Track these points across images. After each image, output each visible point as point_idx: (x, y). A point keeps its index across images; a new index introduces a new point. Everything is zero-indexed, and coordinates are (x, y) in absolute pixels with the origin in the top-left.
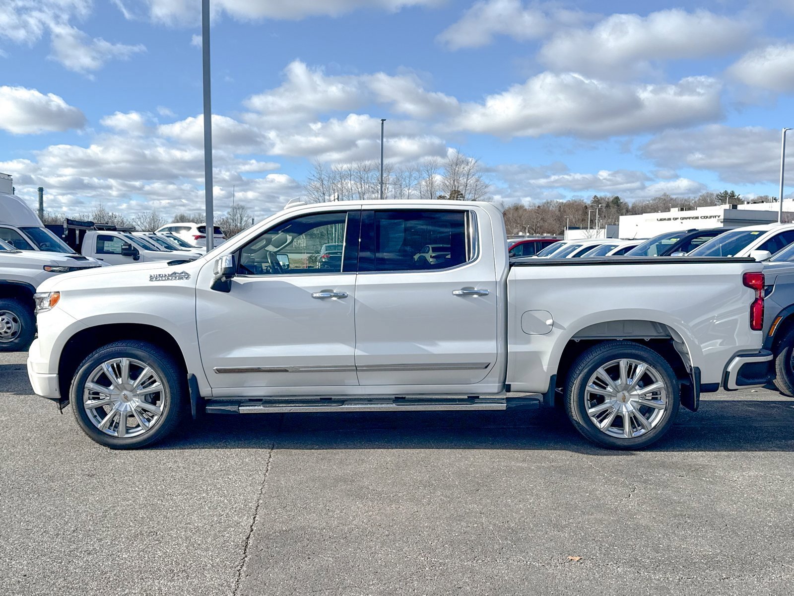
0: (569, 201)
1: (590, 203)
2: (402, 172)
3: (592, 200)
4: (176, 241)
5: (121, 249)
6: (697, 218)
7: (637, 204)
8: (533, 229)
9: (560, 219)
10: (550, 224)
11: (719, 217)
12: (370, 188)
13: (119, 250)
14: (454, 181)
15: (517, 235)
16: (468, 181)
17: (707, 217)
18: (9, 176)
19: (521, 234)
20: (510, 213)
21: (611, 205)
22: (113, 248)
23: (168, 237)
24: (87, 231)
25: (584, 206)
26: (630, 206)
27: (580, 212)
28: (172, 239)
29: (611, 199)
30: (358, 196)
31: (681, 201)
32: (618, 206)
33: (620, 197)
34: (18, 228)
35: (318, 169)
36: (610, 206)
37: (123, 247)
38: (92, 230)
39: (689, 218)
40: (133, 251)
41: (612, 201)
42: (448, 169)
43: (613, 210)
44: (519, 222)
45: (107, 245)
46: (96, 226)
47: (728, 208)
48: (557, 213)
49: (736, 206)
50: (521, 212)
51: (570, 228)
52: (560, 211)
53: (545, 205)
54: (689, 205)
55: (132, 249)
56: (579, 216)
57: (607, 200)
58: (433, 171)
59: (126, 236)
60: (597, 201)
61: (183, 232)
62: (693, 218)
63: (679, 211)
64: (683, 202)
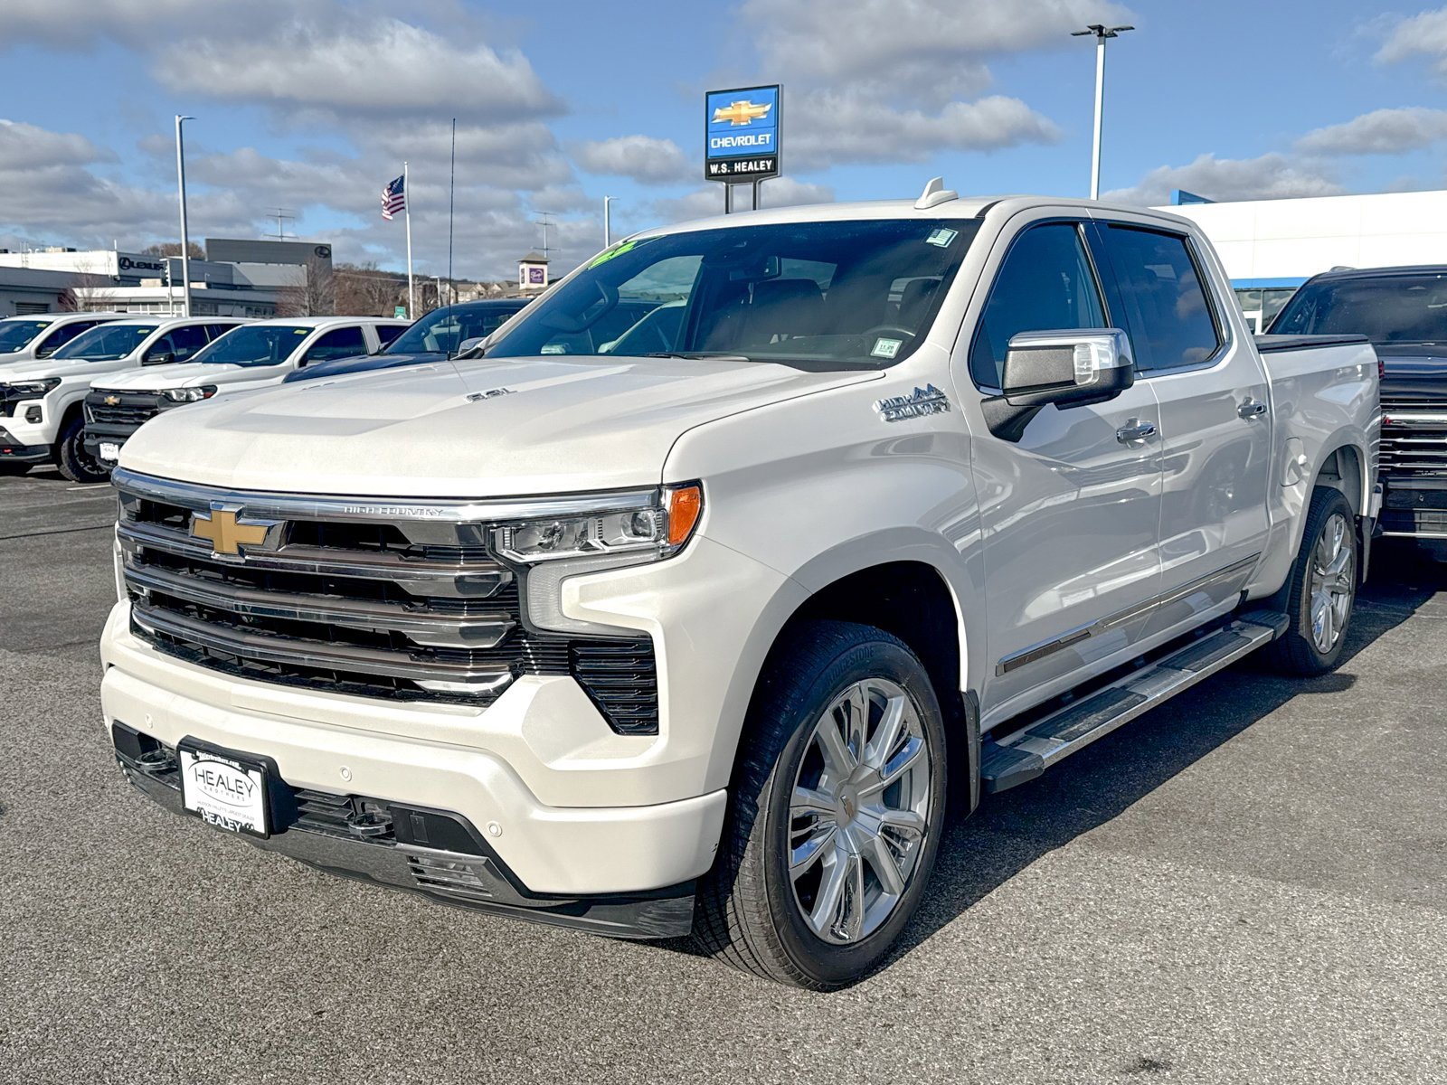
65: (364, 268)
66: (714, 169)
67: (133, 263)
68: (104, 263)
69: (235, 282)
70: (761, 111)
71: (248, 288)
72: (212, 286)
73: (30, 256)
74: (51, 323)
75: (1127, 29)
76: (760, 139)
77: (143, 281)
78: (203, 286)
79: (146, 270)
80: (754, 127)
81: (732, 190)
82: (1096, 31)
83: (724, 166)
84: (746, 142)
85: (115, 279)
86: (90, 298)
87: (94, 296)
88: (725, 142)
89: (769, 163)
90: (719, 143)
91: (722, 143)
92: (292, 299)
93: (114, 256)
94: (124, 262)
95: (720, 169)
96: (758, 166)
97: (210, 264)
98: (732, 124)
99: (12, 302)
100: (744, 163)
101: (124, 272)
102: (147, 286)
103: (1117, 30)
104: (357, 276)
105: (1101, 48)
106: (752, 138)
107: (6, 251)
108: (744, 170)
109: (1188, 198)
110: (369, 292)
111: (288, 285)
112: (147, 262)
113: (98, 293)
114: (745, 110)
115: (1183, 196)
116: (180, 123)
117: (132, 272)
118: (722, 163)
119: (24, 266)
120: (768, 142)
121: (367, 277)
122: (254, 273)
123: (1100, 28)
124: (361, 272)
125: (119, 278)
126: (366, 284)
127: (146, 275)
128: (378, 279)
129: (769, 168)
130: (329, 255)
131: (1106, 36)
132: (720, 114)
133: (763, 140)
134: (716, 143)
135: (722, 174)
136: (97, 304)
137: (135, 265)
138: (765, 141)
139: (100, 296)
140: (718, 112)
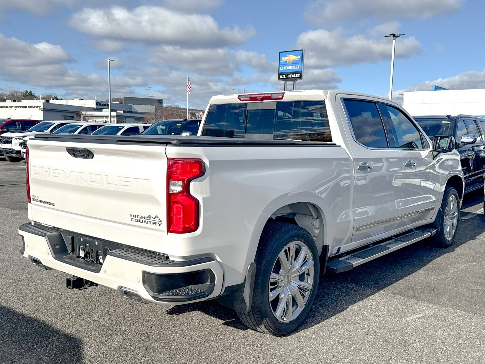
6: (26, 107)
11: (40, 107)
17: (32, 107)
39: (21, 107)
47: (44, 102)
49: (49, 101)
62: (23, 107)
63: (12, 102)
65: (175, 107)
66: (281, 77)
67: (100, 104)
68: (92, 104)
69: (132, 111)
70: (297, 58)
71: (136, 113)
72: (125, 112)
73: (69, 101)
74: (55, 123)
75: (403, 35)
76: (296, 67)
77: (103, 110)
78: (122, 112)
79: (104, 106)
80: (295, 63)
81: (287, 83)
82: (392, 35)
83: (284, 76)
84: (292, 68)
85: (95, 109)
86: (85, 115)
87: (87, 114)
88: (285, 68)
89: (299, 75)
90: (283, 68)
91: (284, 69)
92: (148, 116)
93: (95, 102)
94: (97, 104)
95: (283, 76)
96: (295, 76)
97: (125, 105)
98: (287, 62)
99: (62, 115)
100: (291, 75)
101: (98, 107)
102: (105, 111)
103: (399, 35)
104: (173, 109)
105: (394, 41)
106: (294, 67)
107: (62, 99)
108: (291, 77)
109: (438, 88)
110: (177, 115)
111: (147, 112)
112: (105, 104)
113: (89, 113)
114: (292, 58)
115: (436, 88)
116: (110, 62)
117: (100, 107)
118: (283, 75)
119: (67, 104)
120: (299, 68)
121: (176, 110)
122: (138, 108)
123: (394, 35)
124: (174, 108)
125: (96, 109)
126: (176, 112)
127: (104, 108)
128: (179, 110)
129: (299, 76)
130: (162, 103)
131: (395, 37)
132: (284, 59)
133: (297, 68)
134: (282, 68)
135: (283, 78)
136: (88, 117)
137: (101, 105)
138: (298, 68)
139: (89, 114)
140: (283, 58)
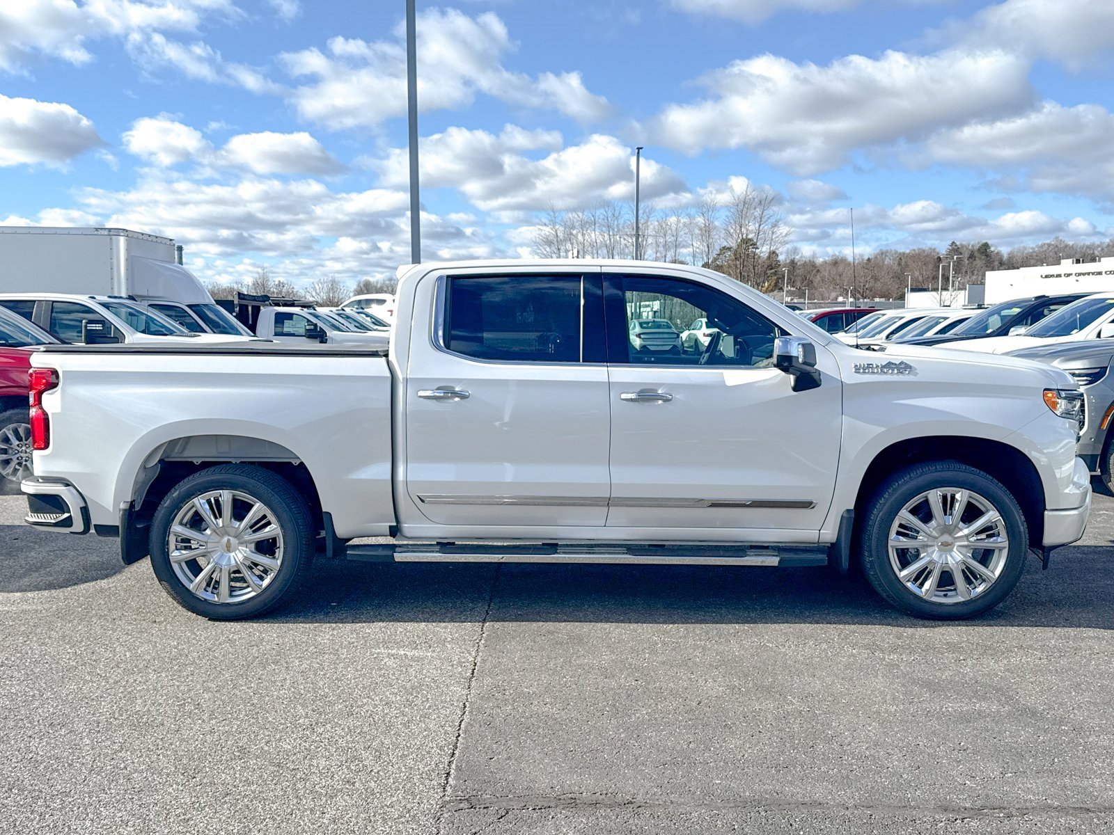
0: (914, 250)
1: (944, 252)
2: (666, 217)
3: (948, 249)
4: (369, 319)
5: (304, 330)
6: (1100, 273)
7: (1015, 253)
8: (859, 293)
9: (899, 278)
10: (885, 284)
12: (622, 239)
13: (302, 331)
14: (741, 227)
15: (835, 302)
16: (761, 227)
18: (171, 240)
19: (840, 299)
20: (825, 270)
21: (976, 254)
22: (295, 329)
23: (358, 313)
24: (262, 308)
25: (936, 257)
26: (1005, 257)
27: (931, 267)
28: (364, 316)
29: (977, 247)
30: (605, 251)
31: (1082, 248)
32: (987, 256)
33: (990, 242)
34: (187, 306)
35: (550, 216)
36: (975, 257)
37: (308, 327)
38: (267, 305)
39: (1089, 274)
40: (319, 332)
41: (979, 250)
42: (732, 210)
43: (979, 263)
44: (838, 282)
45: (288, 326)
46: (272, 300)
48: (896, 267)
50: (841, 268)
51: (913, 290)
52: (899, 264)
53: (878, 257)
54: (1093, 254)
55: (319, 329)
56: (928, 272)
57: (970, 247)
58: (710, 213)
59: (310, 314)
60: (955, 249)
61: (374, 306)
62: (1093, 274)
63: (1073, 263)
64: (1084, 251)
